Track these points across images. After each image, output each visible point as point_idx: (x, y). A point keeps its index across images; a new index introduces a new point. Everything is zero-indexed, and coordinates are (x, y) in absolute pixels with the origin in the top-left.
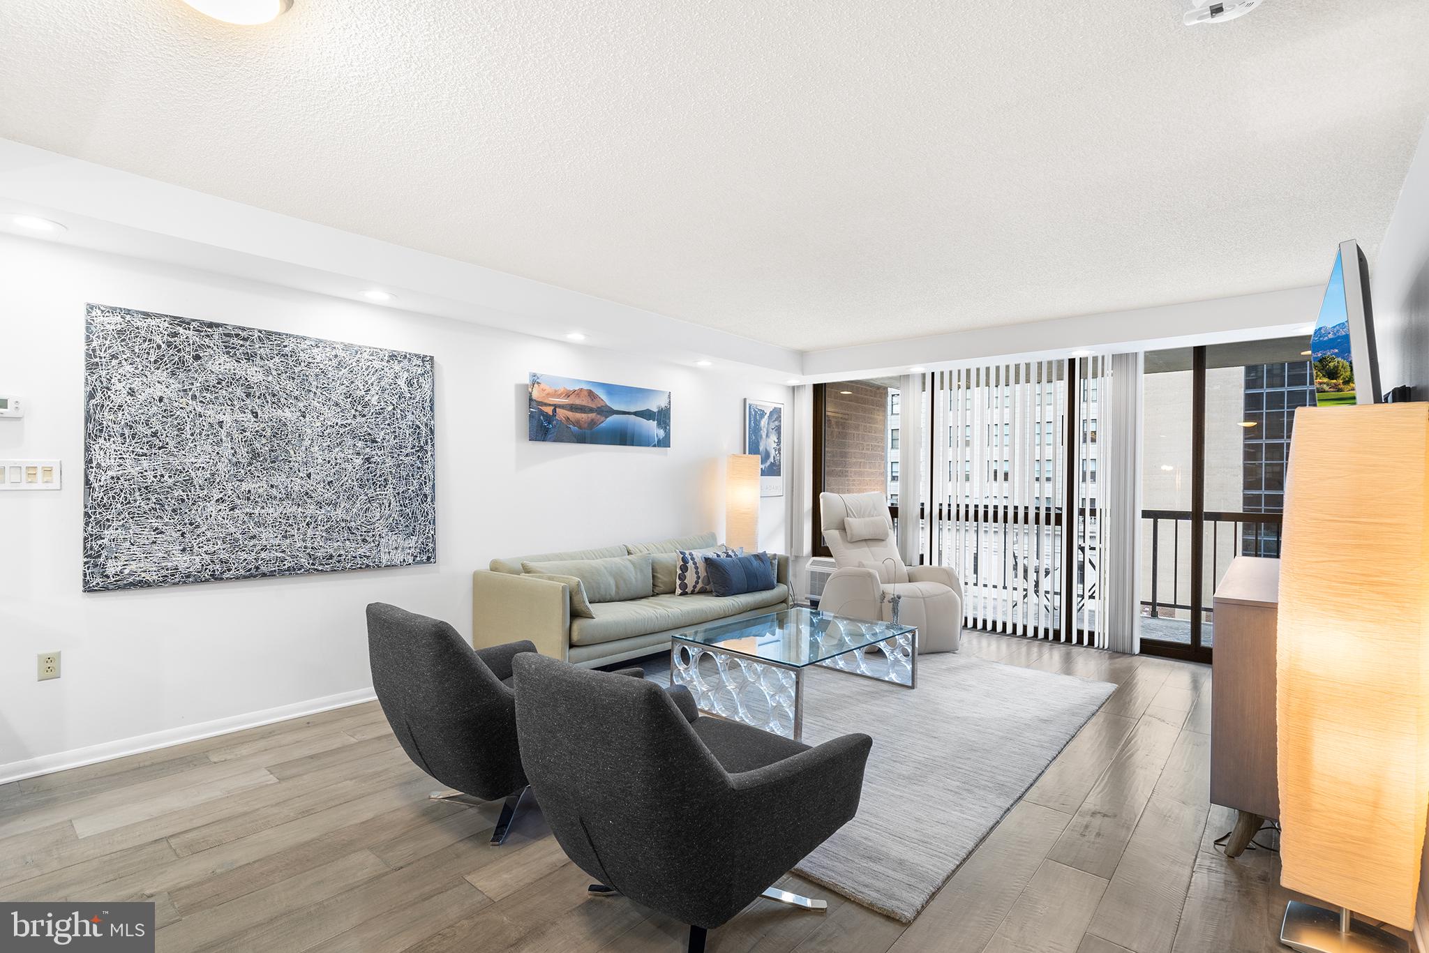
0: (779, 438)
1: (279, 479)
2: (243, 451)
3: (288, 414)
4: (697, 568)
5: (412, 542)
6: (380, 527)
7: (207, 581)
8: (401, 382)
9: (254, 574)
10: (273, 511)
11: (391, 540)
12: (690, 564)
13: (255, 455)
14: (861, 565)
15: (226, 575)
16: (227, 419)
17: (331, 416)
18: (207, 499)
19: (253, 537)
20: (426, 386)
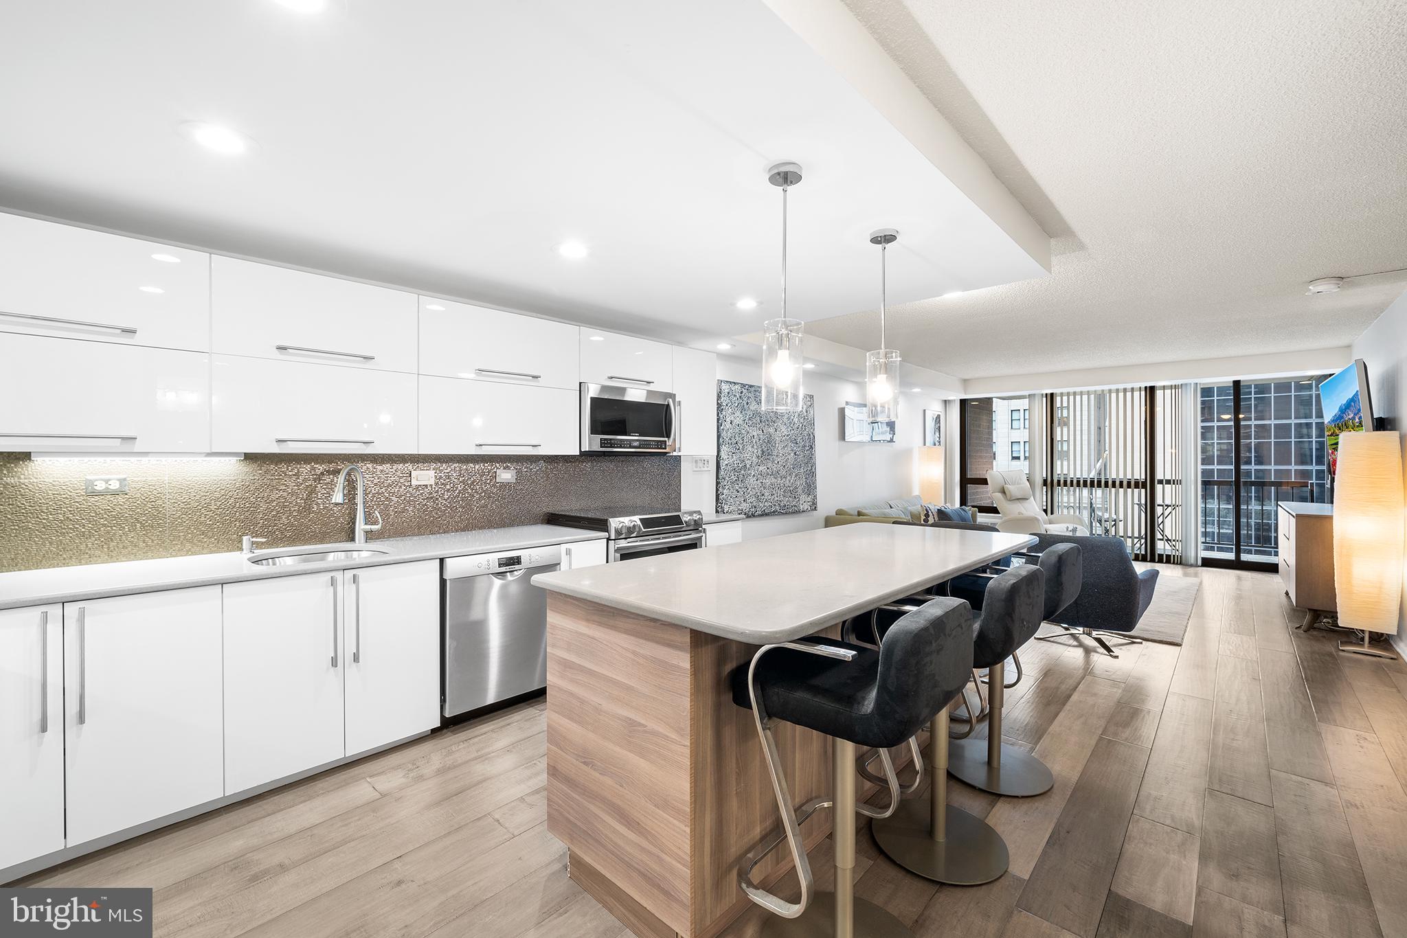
0: (940, 435)
1: (770, 465)
2: (760, 452)
3: (772, 430)
4: (933, 515)
5: (809, 499)
6: (800, 490)
7: (750, 517)
8: (804, 411)
9: (764, 514)
10: (768, 481)
11: (803, 497)
12: (930, 513)
13: (763, 452)
14: (1019, 513)
15: (756, 514)
16: (755, 434)
17: (783, 428)
18: (750, 475)
19: (763, 495)
20: (812, 412)
